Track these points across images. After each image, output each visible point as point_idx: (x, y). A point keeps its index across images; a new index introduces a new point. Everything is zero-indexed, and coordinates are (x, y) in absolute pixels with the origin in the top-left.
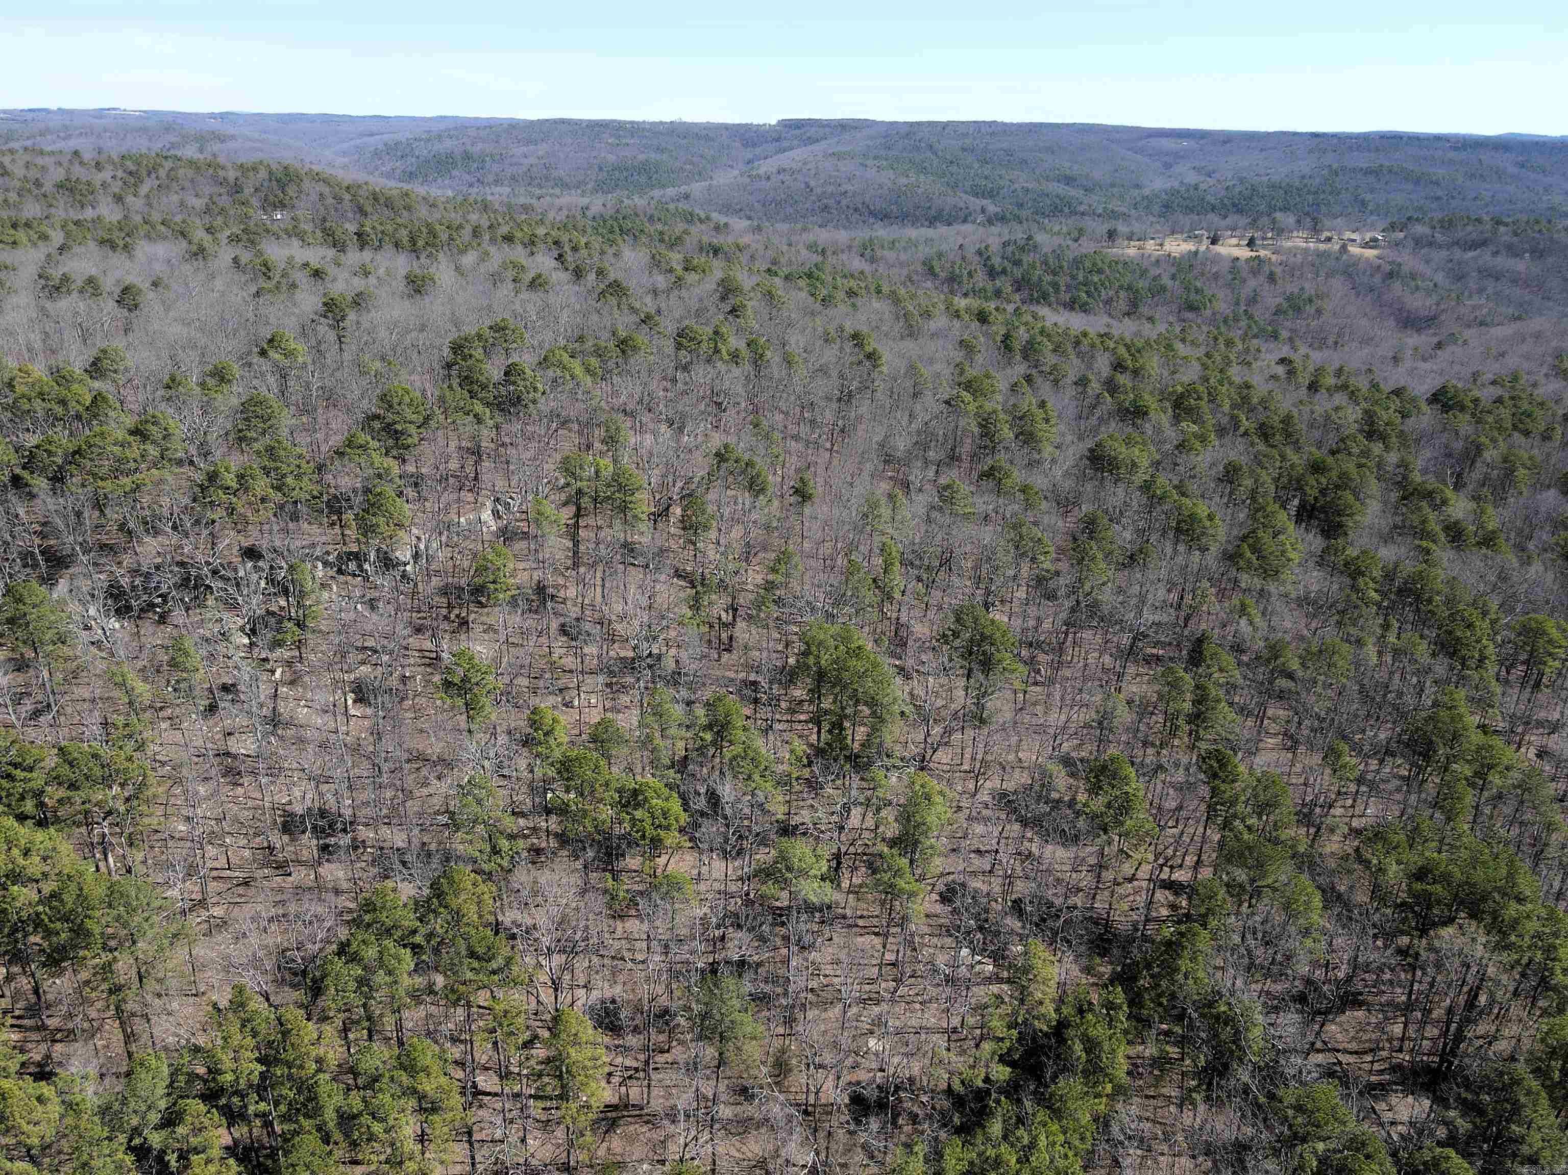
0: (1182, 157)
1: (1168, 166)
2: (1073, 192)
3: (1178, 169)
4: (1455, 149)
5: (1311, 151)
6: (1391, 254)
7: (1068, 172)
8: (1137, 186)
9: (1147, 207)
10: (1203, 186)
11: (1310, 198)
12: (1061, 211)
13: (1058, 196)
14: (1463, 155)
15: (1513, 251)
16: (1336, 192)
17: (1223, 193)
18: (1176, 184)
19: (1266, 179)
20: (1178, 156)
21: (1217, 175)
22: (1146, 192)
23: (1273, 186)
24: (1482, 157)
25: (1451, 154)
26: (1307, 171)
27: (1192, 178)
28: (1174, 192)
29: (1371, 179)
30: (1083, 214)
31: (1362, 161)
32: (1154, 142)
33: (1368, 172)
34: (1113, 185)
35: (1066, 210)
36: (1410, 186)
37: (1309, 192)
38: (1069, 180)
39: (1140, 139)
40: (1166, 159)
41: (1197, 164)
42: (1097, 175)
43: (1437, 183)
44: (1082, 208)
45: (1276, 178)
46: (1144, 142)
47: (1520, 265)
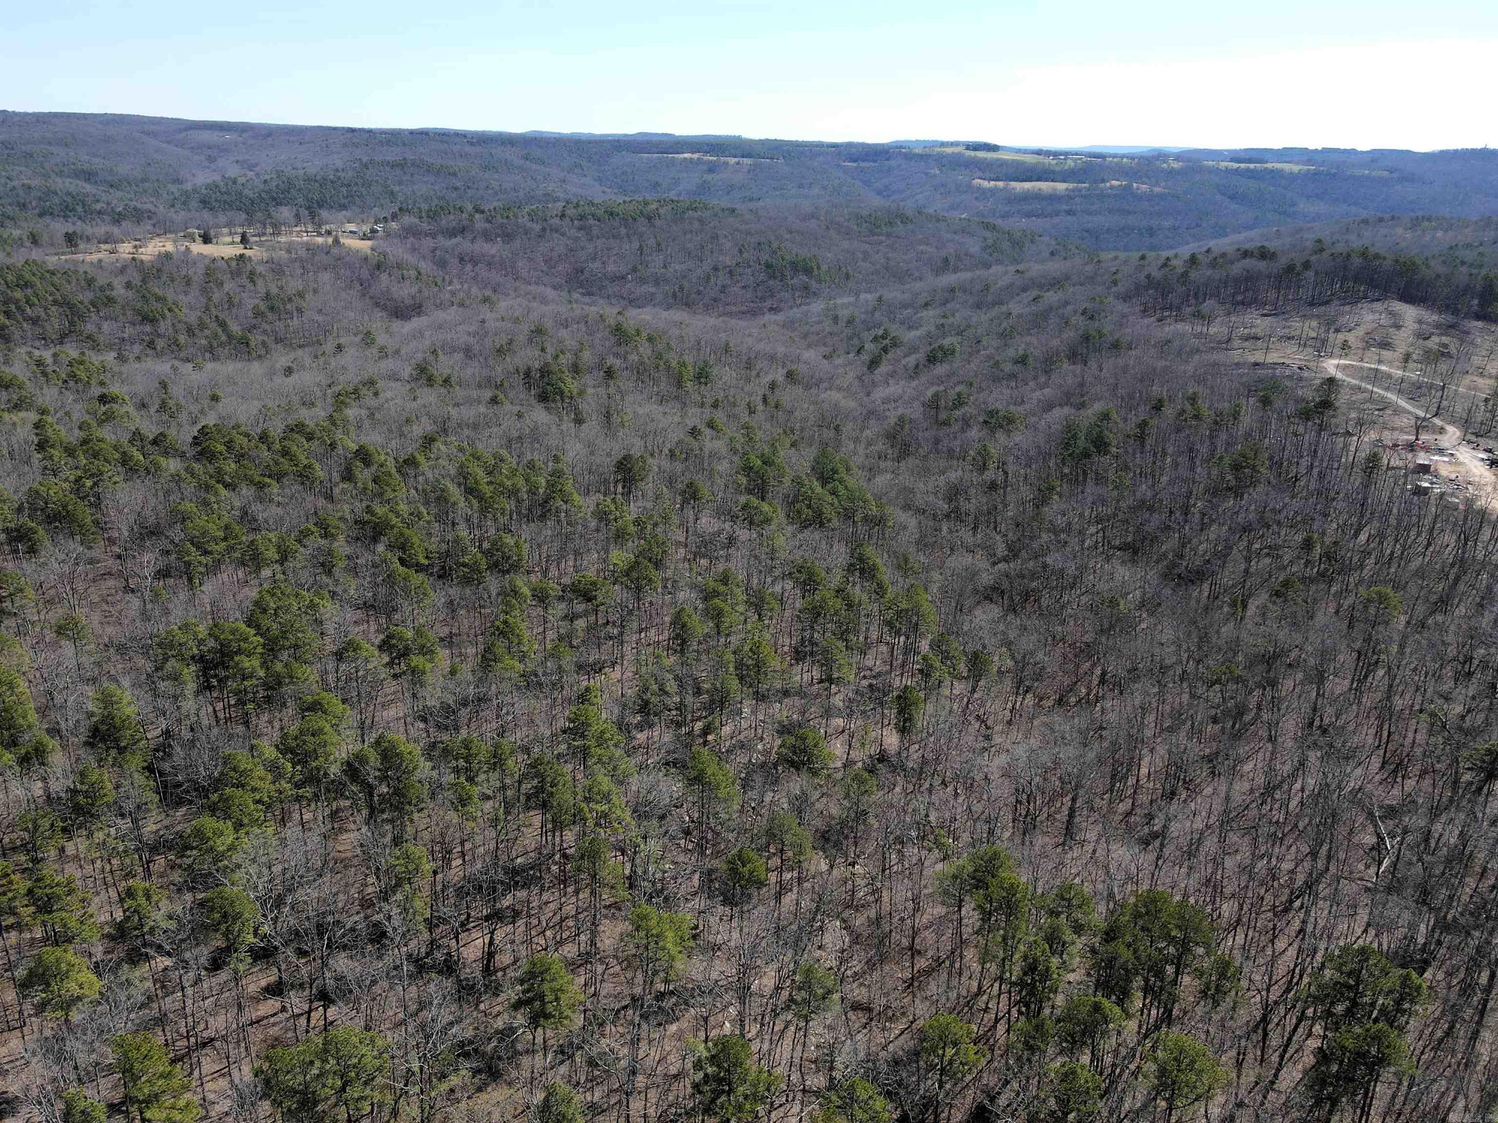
0: (225, 150)
1: (211, 159)
2: (88, 188)
3: (221, 163)
4: (472, 144)
5: (345, 145)
6: (383, 245)
7: (86, 167)
8: (177, 181)
9: (184, 203)
10: (241, 180)
11: (344, 189)
12: (73, 210)
13: (69, 194)
14: (478, 149)
15: (487, 237)
16: (368, 185)
17: (262, 186)
18: (217, 178)
19: (301, 172)
20: (223, 149)
21: (257, 169)
22: (188, 186)
23: (308, 180)
24: (494, 151)
25: (467, 149)
26: (339, 164)
27: (233, 171)
28: (213, 187)
29: (398, 171)
30: (99, 213)
31: (392, 154)
32: (195, 135)
33: (394, 165)
34: (144, 180)
35: (79, 209)
36: (432, 179)
37: (343, 185)
38: (89, 176)
39: (180, 131)
40: (209, 152)
41: (240, 158)
42: (123, 169)
43: (454, 174)
44: (98, 207)
45: (312, 171)
46: (183, 135)
47: (492, 249)
